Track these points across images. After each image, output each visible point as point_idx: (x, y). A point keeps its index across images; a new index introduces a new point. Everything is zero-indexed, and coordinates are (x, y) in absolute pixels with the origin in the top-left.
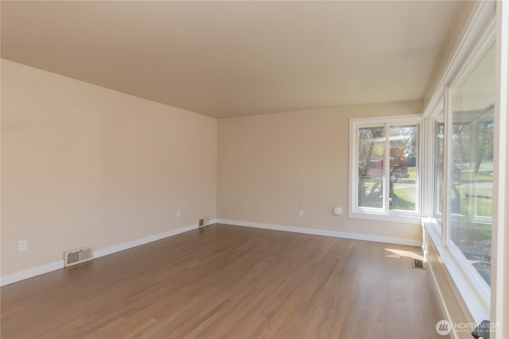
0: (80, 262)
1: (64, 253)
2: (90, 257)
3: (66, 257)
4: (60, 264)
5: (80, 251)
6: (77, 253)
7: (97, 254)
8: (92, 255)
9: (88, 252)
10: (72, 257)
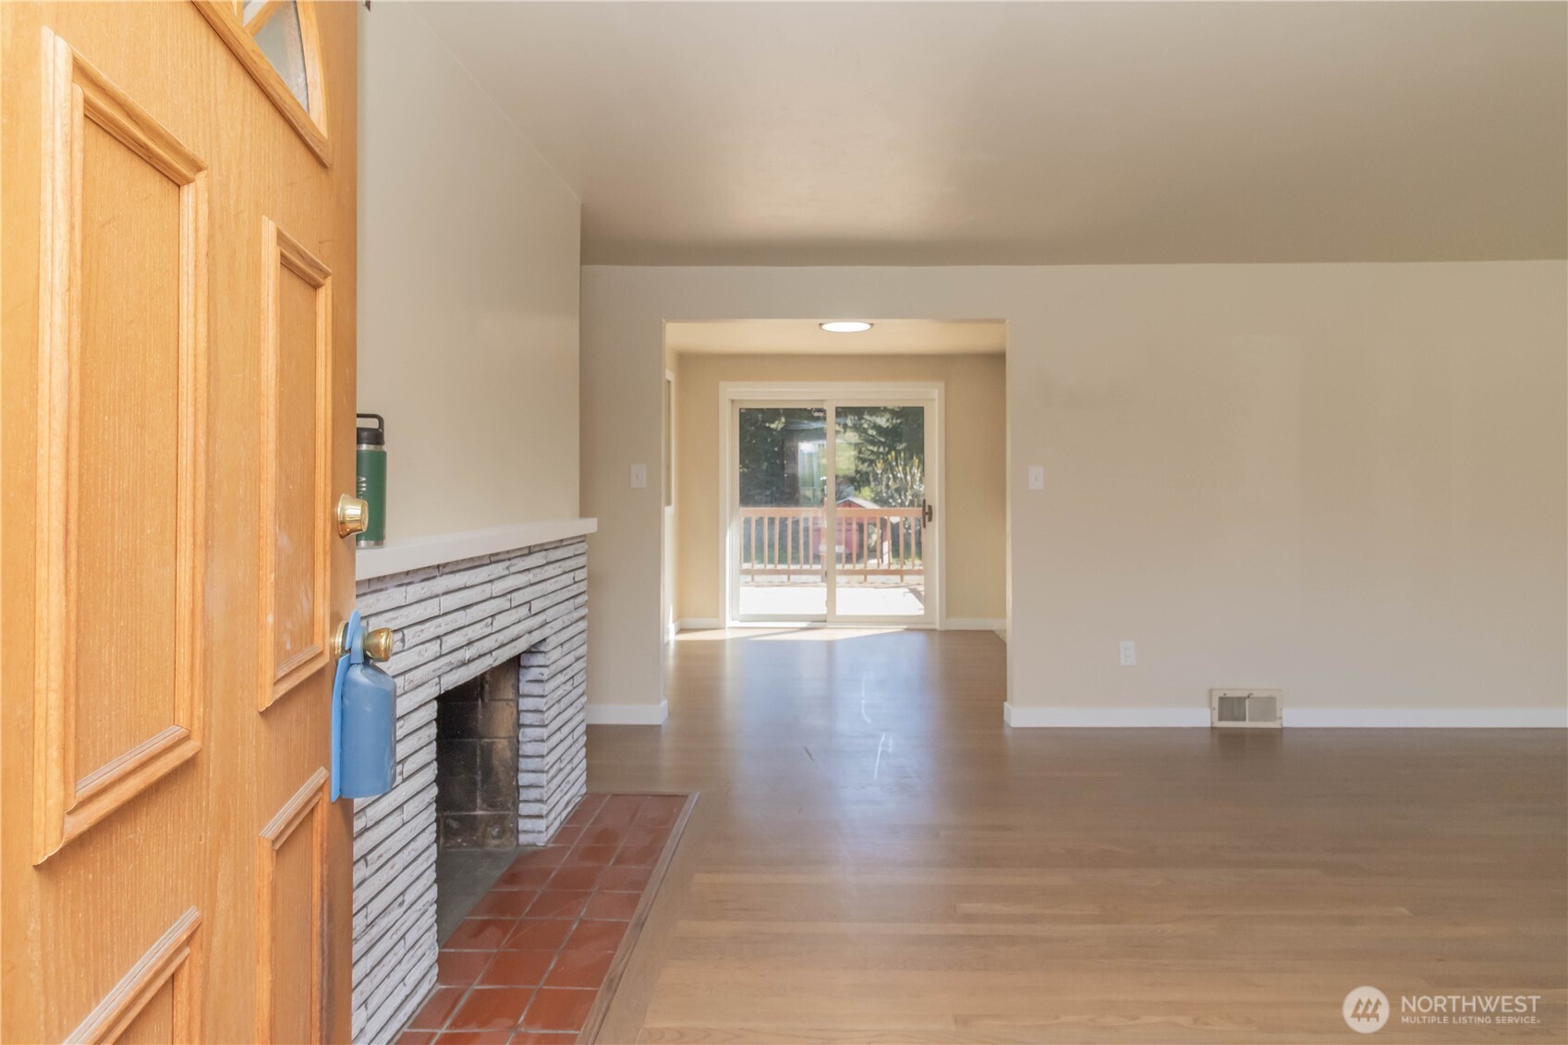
0: (1247, 724)
1: (1211, 691)
2: (1274, 718)
3: (1216, 704)
4: (1201, 717)
5: (1249, 697)
6: (1241, 700)
7: (1293, 717)
8: (1278, 715)
9: (1268, 705)
10: (1229, 706)
